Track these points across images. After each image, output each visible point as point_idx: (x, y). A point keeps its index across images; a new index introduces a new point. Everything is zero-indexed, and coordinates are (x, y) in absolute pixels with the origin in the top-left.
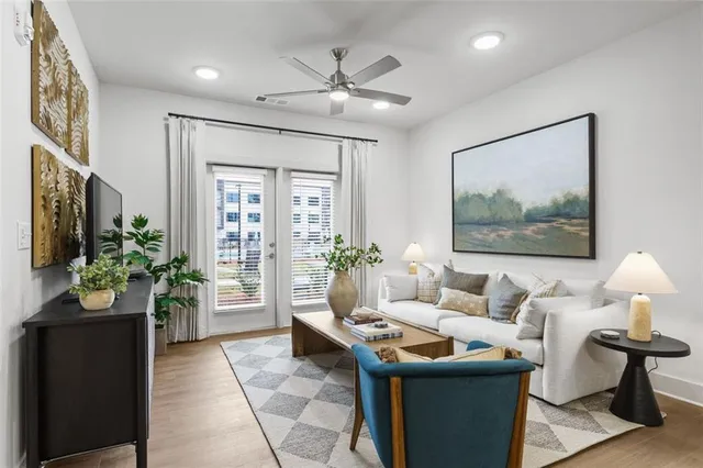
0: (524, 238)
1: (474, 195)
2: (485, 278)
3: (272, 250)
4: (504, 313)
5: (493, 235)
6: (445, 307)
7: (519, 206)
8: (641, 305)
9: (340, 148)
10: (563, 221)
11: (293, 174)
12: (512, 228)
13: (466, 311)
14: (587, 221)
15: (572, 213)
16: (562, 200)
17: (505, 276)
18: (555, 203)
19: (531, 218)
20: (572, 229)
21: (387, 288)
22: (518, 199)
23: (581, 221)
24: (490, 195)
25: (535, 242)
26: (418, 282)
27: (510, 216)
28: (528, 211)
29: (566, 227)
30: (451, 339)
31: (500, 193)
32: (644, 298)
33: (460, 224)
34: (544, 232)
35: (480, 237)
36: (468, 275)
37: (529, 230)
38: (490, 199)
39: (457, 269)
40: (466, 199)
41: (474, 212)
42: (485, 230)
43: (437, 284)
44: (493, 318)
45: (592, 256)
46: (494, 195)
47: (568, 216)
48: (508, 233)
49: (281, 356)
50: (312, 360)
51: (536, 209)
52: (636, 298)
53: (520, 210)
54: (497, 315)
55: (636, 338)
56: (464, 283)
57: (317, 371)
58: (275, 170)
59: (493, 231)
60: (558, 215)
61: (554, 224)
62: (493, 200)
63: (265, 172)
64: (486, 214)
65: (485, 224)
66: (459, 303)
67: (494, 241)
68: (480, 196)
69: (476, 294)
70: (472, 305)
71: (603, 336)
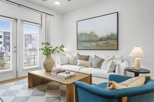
0: (99, 45)
1: (84, 34)
2: (89, 56)
3: (15, 49)
4: (97, 66)
5: (90, 45)
6: (79, 65)
7: (97, 37)
8: (138, 60)
9: (42, 16)
10: (110, 40)
11: (24, 22)
12: (95, 42)
13: (86, 66)
14: (117, 40)
15: (113, 38)
16: (109, 34)
17: (95, 56)
18: (108, 36)
19: (101, 40)
20: (112, 42)
21: (59, 61)
22: (97, 35)
23: (115, 40)
24: (89, 33)
25: (102, 46)
26: (69, 58)
27: (95, 39)
28: (100, 37)
29: (111, 42)
30: (91, 75)
31: (92, 33)
32: (139, 58)
33: (79, 42)
34: (105, 43)
35: (85, 45)
36: (84, 56)
37: (100, 43)
38: (89, 35)
39: (81, 54)
40: (81, 35)
41: (83, 38)
42: (87, 43)
43: (75, 59)
44: (94, 67)
45: (117, 49)
46: (90, 33)
47: (112, 39)
48: (94, 44)
49: (22, 89)
50: (37, 88)
51: (102, 37)
52: (137, 58)
53: (98, 37)
54: (96, 67)
55: (138, 69)
56: (84, 58)
57: (41, 93)
58: (17, 20)
59: (89, 43)
60: (109, 39)
61: (107, 41)
62: (90, 35)
63: (13, 20)
64: (88, 39)
65: (87, 42)
66: (84, 64)
67: (90, 46)
68: (86, 34)
69: (87, 61)
70: (87, 64)
71: (129, 69)
